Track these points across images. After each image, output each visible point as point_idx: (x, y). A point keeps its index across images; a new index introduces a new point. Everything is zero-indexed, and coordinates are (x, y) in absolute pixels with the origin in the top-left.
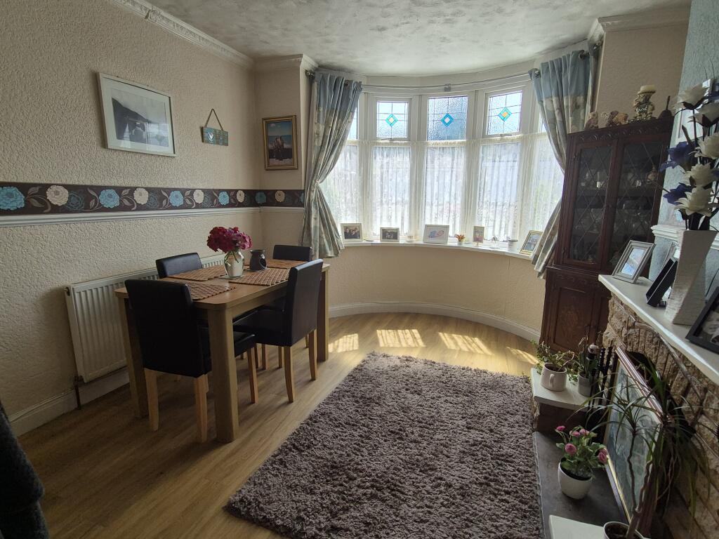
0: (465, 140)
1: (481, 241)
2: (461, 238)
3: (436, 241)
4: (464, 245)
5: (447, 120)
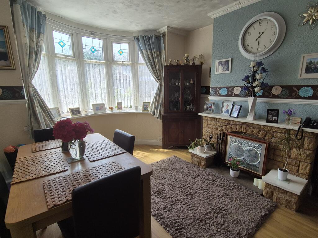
0: (104, 61)
1: (121, 109)
2: (112, 109)
3: (100, 112)
4: (114, 112)
5: (93, 50)
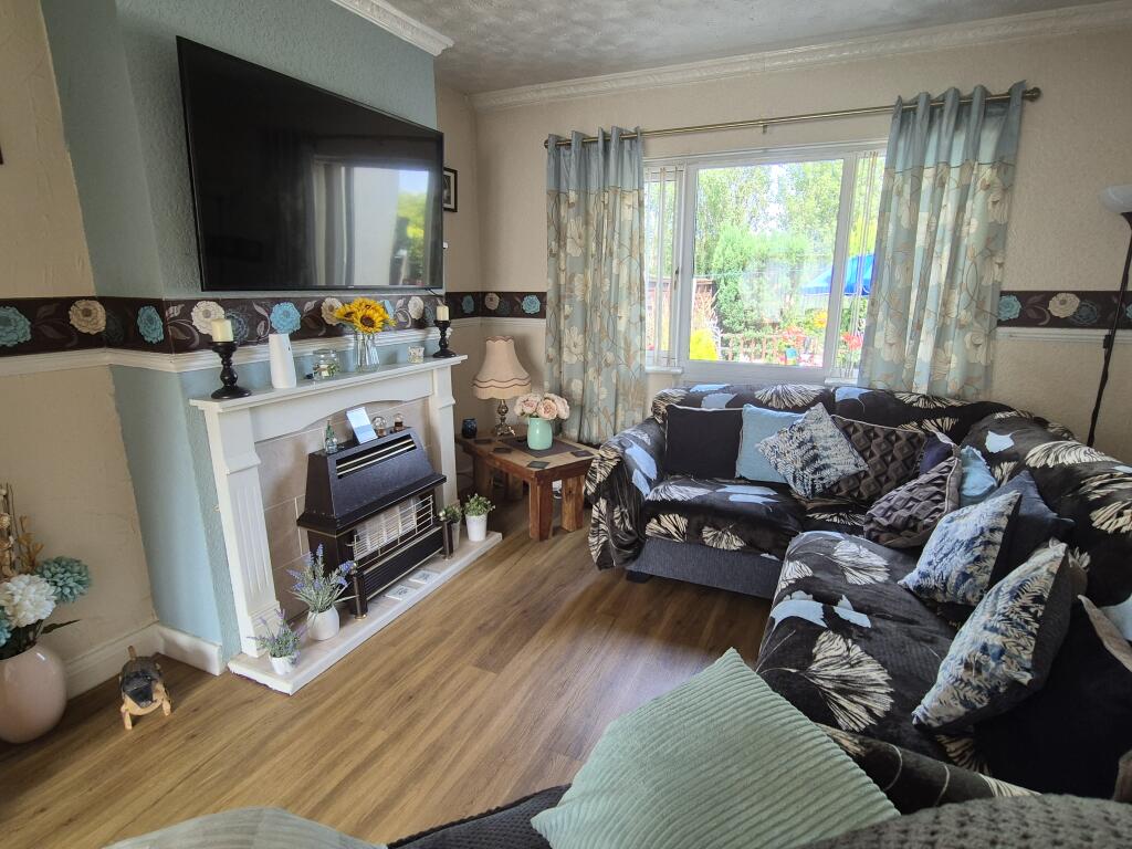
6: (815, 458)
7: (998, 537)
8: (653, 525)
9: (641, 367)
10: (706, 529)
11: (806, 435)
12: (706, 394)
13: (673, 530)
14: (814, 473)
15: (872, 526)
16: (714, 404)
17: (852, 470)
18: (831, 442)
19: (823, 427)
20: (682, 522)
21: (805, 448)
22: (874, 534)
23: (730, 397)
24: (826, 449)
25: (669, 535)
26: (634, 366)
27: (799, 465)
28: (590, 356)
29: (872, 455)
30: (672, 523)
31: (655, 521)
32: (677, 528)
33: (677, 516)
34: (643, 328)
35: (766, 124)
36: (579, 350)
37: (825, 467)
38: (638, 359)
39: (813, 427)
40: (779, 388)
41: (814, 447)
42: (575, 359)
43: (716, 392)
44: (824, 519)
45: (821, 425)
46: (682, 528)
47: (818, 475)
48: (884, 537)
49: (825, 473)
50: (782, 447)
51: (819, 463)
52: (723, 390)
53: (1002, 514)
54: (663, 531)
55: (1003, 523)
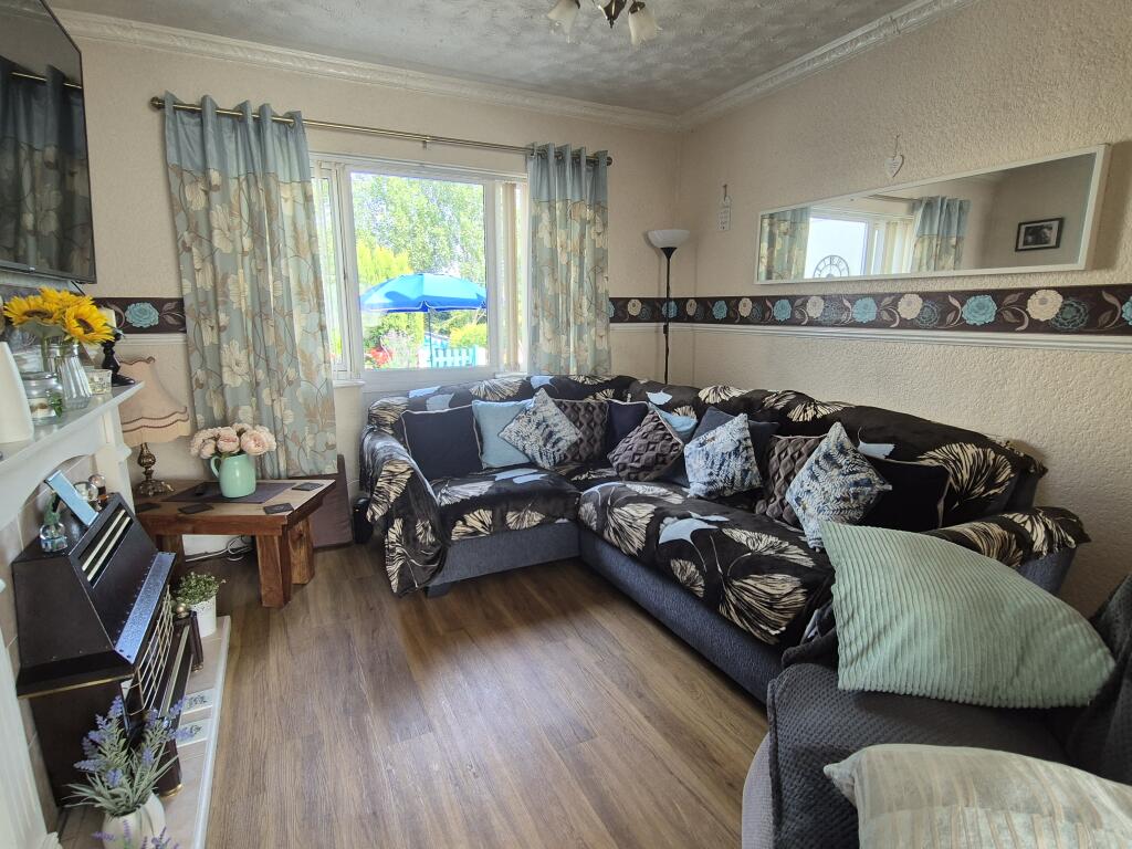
6: (551, 434)
7: (749, 442)
8: (459, 528)
9: (328, 382)
10: (510, 514)
11: (539, 417)
12: (427, 397)
13: (479, 526)
14: (553, 447)
15: (627, 471)
16: (439, 406)
17: (574, 438)
18: (557, 419)
19: (549, 409)
20: (487, 515)
21: (542, 427)
22: (633, 476)
23: (449, 397)
24: (556, 425)
25: (476, 532)
26: (319, 381)
27: (541, 443)
28: (261, 375)
29: (581, 424)
30: (478, 520)
31: (461, 523)
32: (483, 523)
33: (481, 511)
34: (324, 338)
35: (425, 141)
36: (244, 368)
37: (559, 440)
38: (323, 372)
39: (543, 409)
40: (487, 383)
41: (547, 426)
42: (239, 381)
43: (434, 395)
44: (586, 479)
45: (546, 407)
46: (488, 521)
47: (556, 449)
48: (641, 475)
49: (560, 444)
50: (525, 431)
51: (555, 437)
52: (439, 392)
53: (744, 429)
54: (470, 530)
55: (748, 433)
